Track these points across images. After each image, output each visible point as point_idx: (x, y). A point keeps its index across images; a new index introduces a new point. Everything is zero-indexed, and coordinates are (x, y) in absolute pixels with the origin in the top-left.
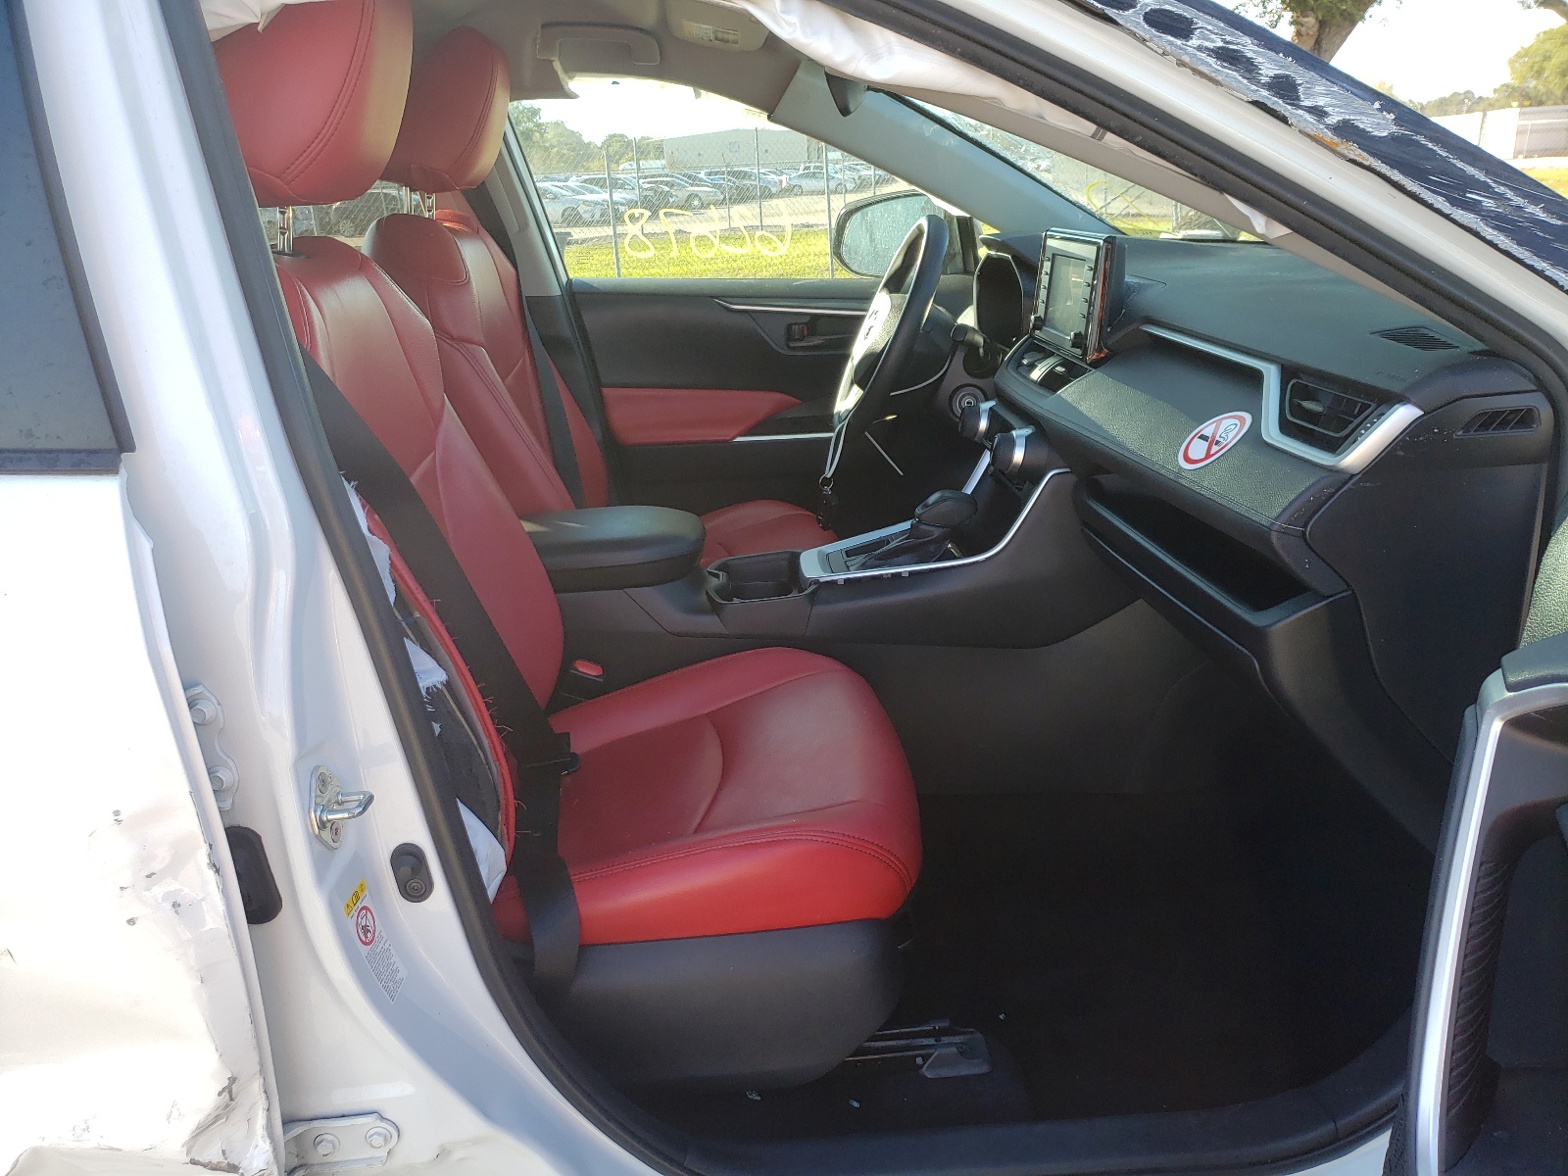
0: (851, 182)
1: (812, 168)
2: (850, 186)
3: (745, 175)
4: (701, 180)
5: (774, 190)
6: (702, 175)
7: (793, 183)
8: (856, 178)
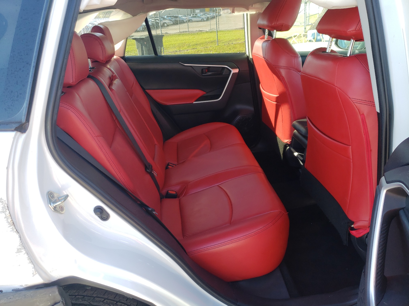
0: (205, 18)
1: (194, 15)
2: (205, 19)
3: (176, 17)
4: (165, 18)
5: (185, 21)
6: (165, 17)
7: (190, 19)
8: (206, 17)
